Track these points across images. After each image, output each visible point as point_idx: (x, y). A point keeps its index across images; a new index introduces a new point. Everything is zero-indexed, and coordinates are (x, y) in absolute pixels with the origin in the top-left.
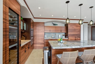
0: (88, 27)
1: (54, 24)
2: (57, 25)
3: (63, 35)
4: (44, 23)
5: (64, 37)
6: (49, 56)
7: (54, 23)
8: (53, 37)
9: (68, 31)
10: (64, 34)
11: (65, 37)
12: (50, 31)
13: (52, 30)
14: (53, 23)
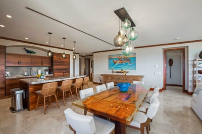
0: (80, 59)
1: (28, 52)
2: (35, 53)
3: (45, 70)
4: (5, 47)
5: (47, 73)
6: (24, 97)
7: (28, 49)
8: (26, 74)
9: (54, 63)
10: (47, 68)
11: (49, 73)
12: (19, 63)
13: (23, 61)
14: (26, 48)
